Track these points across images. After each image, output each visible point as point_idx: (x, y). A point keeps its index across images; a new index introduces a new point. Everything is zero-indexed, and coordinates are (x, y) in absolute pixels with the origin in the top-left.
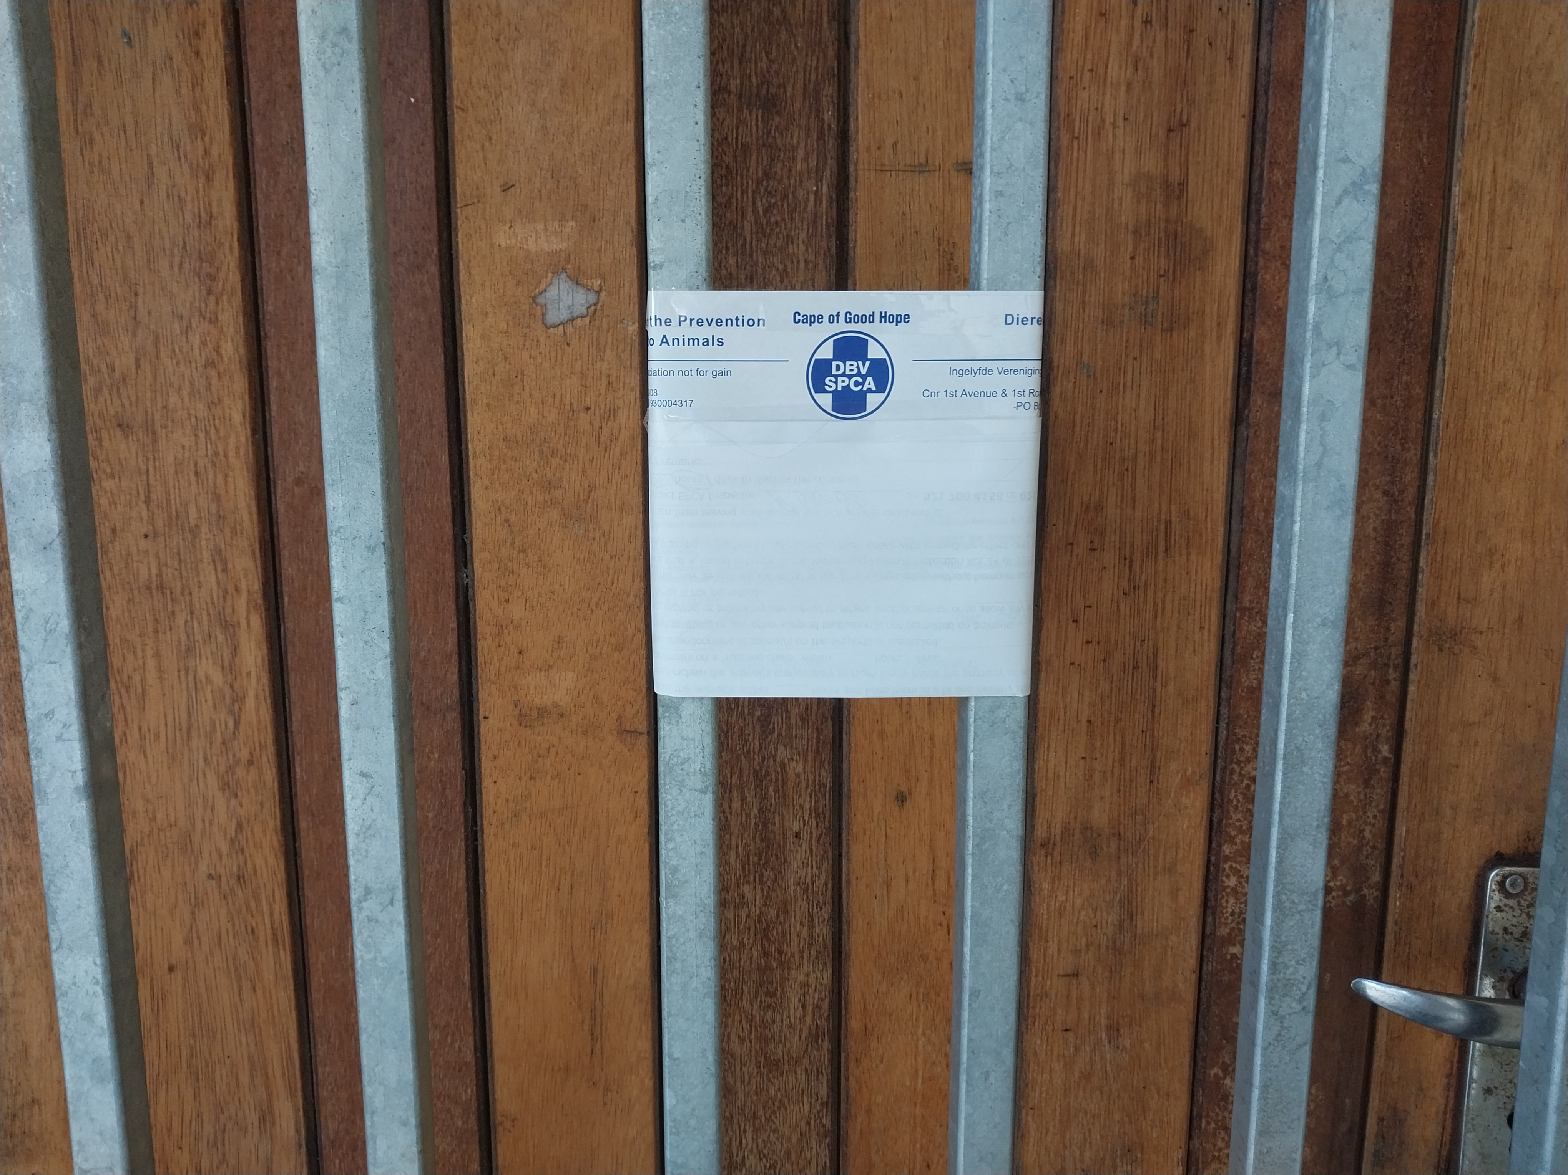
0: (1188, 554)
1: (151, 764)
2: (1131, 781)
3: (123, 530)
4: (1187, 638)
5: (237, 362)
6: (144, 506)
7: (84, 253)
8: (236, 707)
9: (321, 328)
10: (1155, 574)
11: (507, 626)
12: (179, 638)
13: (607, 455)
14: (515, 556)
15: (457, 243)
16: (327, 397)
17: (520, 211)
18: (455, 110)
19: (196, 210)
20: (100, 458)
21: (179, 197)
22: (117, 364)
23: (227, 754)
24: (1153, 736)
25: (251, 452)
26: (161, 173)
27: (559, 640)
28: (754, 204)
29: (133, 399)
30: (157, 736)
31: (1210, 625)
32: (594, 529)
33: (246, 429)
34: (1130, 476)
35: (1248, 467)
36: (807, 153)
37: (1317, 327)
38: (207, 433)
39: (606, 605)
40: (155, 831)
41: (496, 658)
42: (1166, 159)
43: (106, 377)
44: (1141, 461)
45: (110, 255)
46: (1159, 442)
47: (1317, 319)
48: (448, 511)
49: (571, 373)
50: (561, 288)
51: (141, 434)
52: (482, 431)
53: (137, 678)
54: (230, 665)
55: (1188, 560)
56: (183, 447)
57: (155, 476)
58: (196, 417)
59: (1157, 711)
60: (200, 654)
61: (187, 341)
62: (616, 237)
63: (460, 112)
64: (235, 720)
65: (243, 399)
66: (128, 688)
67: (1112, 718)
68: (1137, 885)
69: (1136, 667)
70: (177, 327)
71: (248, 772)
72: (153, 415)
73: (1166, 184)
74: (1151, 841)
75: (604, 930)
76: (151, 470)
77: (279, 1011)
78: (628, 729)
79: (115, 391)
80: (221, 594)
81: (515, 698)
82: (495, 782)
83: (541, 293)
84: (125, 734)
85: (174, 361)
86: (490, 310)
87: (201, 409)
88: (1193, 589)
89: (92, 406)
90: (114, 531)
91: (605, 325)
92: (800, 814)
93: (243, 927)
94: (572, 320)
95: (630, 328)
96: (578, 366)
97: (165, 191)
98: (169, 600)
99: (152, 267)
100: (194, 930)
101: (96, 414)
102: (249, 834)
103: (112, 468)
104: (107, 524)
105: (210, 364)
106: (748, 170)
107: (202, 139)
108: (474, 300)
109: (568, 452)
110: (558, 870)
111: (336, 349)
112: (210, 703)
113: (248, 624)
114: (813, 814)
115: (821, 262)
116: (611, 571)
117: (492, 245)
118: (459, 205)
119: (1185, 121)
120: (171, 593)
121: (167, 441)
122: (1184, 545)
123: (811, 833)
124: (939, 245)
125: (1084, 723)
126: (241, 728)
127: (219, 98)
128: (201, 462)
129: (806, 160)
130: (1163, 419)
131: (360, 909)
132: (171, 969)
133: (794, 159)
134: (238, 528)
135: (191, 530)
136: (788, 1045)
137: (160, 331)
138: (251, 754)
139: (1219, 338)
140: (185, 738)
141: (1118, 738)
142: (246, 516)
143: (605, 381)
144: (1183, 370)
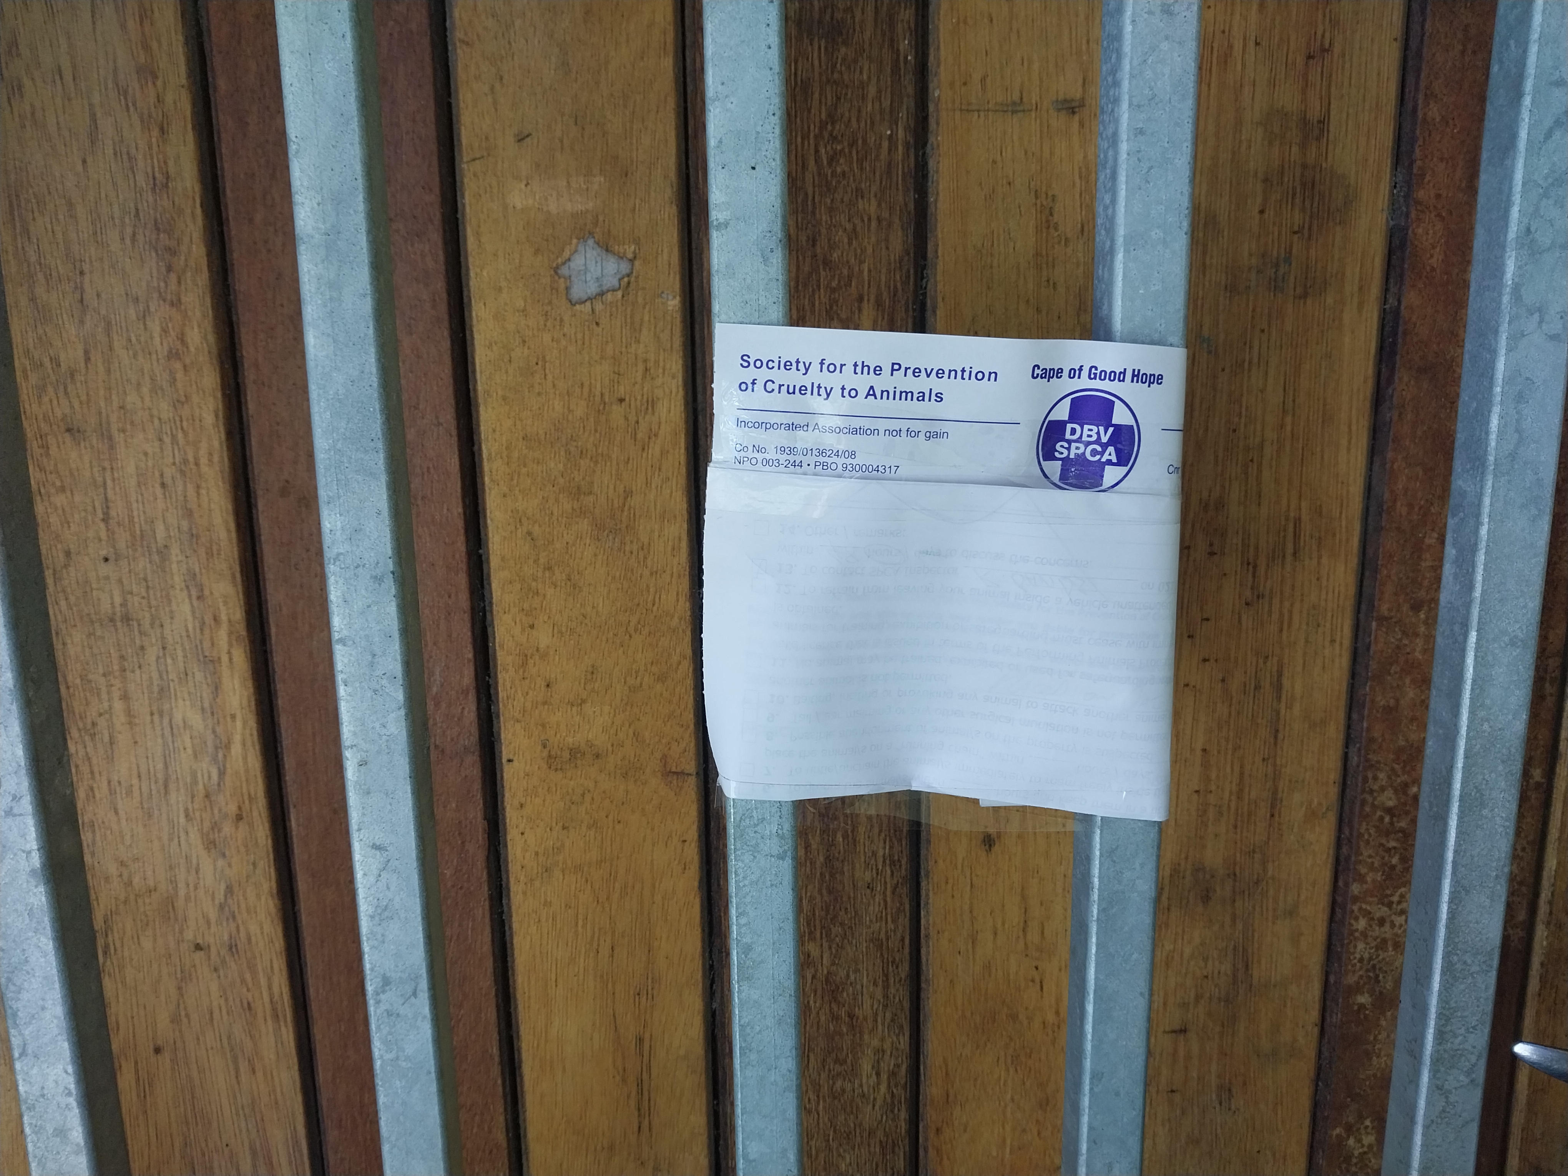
0: (1320, 557)
1: (124, 822)
2: (1250, 814)
3: (79, 553)
4: (1316, 653)
5: (206, 353)
6: (102, 526)
7: (18, 225)
8: (220, 755)
9: (309, 310)
10: (1282, 581)
11: (532, 655)
12: (151, 678)
13: (645, 455)
14: (540, 574)
15: (464, 205)
16: (319, 395)
17: (538, 165)
18: (458, 44)
19: (149, 170)
20: (48, 469)
21: (128, 154)
22: (62, 357)
23: (212, 809)
24: (1275, 765)
25: (226, 460)
26: (106, 126)
27: (593, 671)
28: (817, 151)
29: (84, 398)
30: (129, 792)
31: (1342, 637)
32: (632, 542)
33: (219, 432)
34: (1255, 467)
35: (1390, 455)
36: (879, 91)
37: (1516, 289)
38: (174, 437)
39: (647, 629)
40: (132, 897)
41: (519, 692)
42: (1304, 92)
43: (50, 371)
44: (1268, 451)
45: (49, 226)
46: (1289, 428)
47: (1516, 280)
48: (460, 523)
49: (602, 358)
50: (588, 256)
51: (95, 442)
52: (498, 429)
53: (102, 722)
54: (211, 707)
55: (1319, 563)
56: (146, 454)
57: (114, 489)
58: (160, 419)
59: (1280, 736)
60: (176, 695)
61: (146, 329)
62: (653, 194)
63: (464, 47)
64: (219, 769)
65: (215, 397)
66: (93, 736)
67: (1230, 746)
68: (1253, 931)
69: (1257, 687)
70: (132, 312)
71: (237, 828)
72: (108, 416)
73: (1304, 121)
74: (1270, 881)
75: (650, 996)
76: (109, 483)
77: (282, 1093)
78: (674, 769)
79: (62, 388)
80: (197, 625)
81: (542, 738)
82: (522, 834)
83: (564, 263)
84: (92, 789)
85: (131, 352)
86: (504, 284)
87: (164, 409)
88: (1323, 597)
89: (35, 406)
90: (68, 554)
91: (640, 300)
92: (873, 862)
93: (239, 1004)
94: (602, 294)
95: (670, 303)
96: (609, 349)
97: (111, 147)
98: (136, 633)
99: (99, 239)
100: (182, 1006)
101: (41, 417)
102: (241, 898)
103: (62, 481)
104: (59, 546)
105: (173, 355)
106: (809, 111)
107: (154, 84)
108: (485, 274)
109: (600, 451)
110: (596, 930)
111: (329, 335)
112: (190, 751)
113: (230, 659)
114: (888, 862)
115: (897, 220)
116: (652, 590)
117: (505, 207)
118: (465, 160)
119: (1327, 46)
120: (139, 625)
121: (127, 447)
122: (1314, 547)
123: (886, 883)
124: (1037, 198)
125: (1199, 753)
126: (228, 778)
127: (173, 32)
128: (168, 472)
129: (879, 98)
130: (1294, 401)
131: (378, 1002)
132: (157, 1050)
133: (864, 98)
134: (215, 548)
135: (159, 552)
136: (860, 1116)
137: (112, 316)
138: (240, 808)
139: (1361, 305)
140: (162, 791)
141: (1237, 769)
142: (223, 535)
143: (641, 367)
144: (1317, 344)
